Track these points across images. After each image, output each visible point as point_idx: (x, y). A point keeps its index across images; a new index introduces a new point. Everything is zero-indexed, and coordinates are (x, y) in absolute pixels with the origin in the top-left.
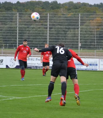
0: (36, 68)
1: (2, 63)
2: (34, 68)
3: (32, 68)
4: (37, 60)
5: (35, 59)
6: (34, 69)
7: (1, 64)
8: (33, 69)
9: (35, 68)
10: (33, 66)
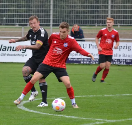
0: (90, 62)
1: (25, 54)
2: (85, 62)
3: (82, 62)
4: (91, 47)
5: (88, 46)
6: (86, 64)
7: (23, 56)
8: (83, 64)
9: (88, 62)
10: (84, 59)
